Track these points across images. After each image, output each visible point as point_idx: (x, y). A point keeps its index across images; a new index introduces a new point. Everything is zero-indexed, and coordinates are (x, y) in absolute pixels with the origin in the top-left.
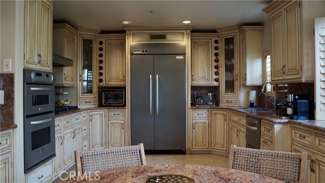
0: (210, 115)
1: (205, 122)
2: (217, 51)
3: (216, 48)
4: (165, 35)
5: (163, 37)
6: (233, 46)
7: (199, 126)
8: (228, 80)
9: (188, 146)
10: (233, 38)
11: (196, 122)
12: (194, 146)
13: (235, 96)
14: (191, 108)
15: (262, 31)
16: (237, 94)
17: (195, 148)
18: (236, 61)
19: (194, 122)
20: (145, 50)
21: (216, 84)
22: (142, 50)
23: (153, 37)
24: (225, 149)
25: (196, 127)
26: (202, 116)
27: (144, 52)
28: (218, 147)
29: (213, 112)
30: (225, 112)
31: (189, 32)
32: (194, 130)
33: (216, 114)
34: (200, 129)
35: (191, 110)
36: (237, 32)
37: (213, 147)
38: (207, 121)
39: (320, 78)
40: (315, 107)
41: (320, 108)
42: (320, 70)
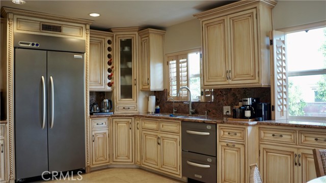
0: (110, 125)
1: (105, 133)
2: (110, 53)
3: (109, 49)
4: (61, 27)
5: (58, 29)
6: (131, 49)
7: (98, 138)
8: (124, 84)
9: (88, 163)
10: (131, 39)
11: (95, 134)
12: (94, 163)
13: (133, 102)
14: (90, 117)
15: (163, 35)
16: (135, 99)
17: (96, 164)
18: (135, 65)
19: (93, 134)
20: (35, 43)
21: (109, 89)
22: (31, 43)
23: (46, 27)
24: (131, 160)
25: (96, 139)
26: (102, 125)
27: (35, 46)
28: (122, 159)
29: (114, 120)
30: (130, 120)
31: (88, 27)
32: (94, 143)
33: (117, 123)
34: (101, 141)
35: (90, 120)
36: (136, 34)
37: (115, 160)
38: (107, 132)
39: (277, 83)
40: (274, 109)
41: (278, 109)
42: (277, 76)
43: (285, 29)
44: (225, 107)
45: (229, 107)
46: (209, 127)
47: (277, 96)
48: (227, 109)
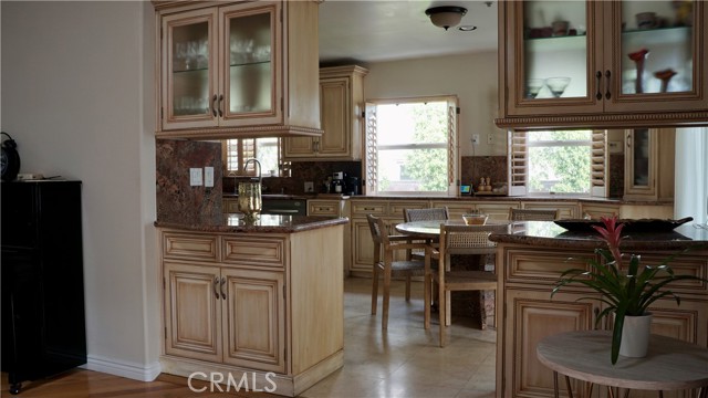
39: (368, 157)
40: (364, 184)
41: (368, 184)
42: (368, 150)
43: (375, 100)
44: (306, 184)
45: (312, 183)
46: (297, 204)
47: (368, 170)
48: (308, 186)
